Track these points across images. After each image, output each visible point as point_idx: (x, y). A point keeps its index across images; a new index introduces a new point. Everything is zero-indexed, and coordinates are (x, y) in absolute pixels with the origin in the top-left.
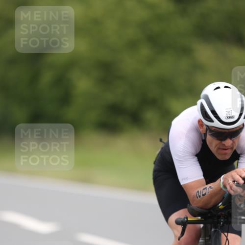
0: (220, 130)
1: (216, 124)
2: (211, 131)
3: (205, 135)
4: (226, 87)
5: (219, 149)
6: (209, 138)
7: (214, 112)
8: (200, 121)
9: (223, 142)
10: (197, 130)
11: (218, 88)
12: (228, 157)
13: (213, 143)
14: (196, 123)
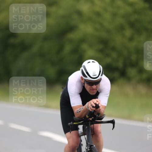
0: (91, 81)
1: (89, 78)
2: (86, 82)
3: (84, 83)
4: (93, 62)
5: (90, 90)
6: (86, 85)
7: (87, 73)
8: (81, 77)
9: (92, 87)
10: (80, 81)
11: (89, 62)
12: (95, 94)
13: (87, 87)
14: (80, 78)
